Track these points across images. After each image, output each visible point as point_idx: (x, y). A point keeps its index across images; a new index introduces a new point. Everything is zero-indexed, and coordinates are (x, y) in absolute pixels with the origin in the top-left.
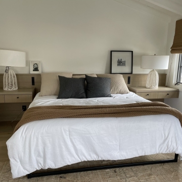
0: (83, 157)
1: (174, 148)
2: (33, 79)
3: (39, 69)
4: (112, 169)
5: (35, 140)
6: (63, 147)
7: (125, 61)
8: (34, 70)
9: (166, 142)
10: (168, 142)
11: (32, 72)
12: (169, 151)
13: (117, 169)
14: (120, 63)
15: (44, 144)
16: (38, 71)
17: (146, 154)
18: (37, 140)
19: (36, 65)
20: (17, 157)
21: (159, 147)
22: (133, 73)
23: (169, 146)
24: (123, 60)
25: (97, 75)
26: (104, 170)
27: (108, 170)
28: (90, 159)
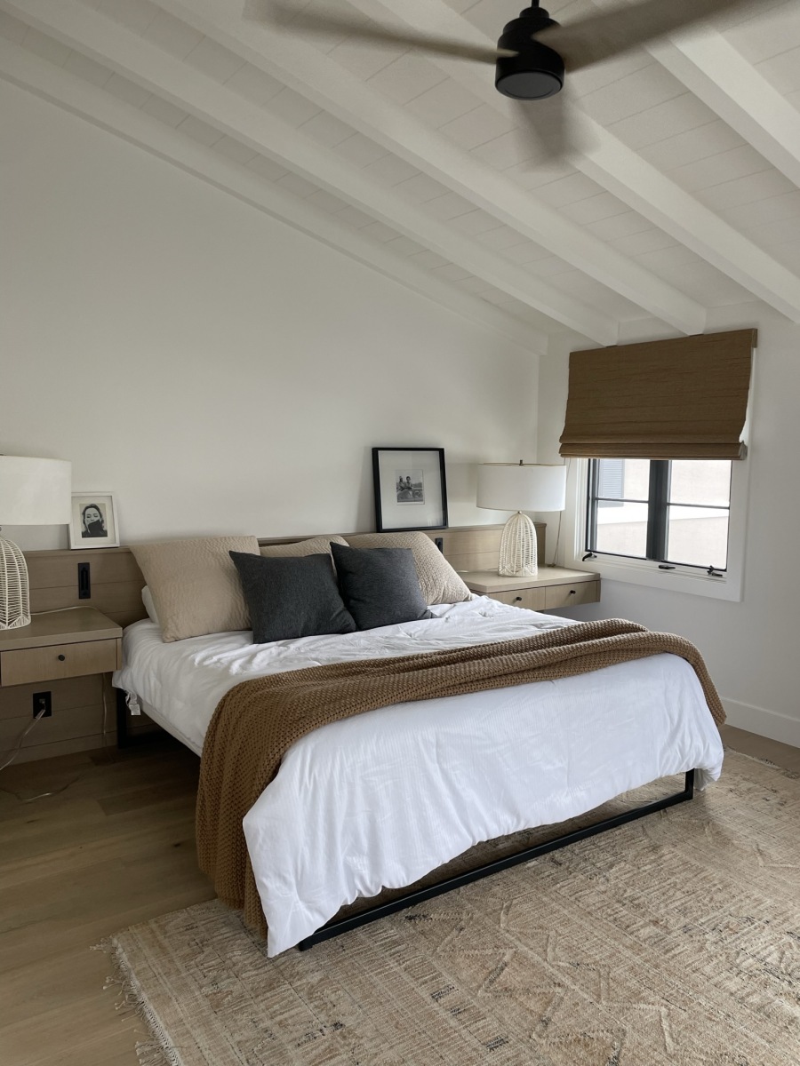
0: (481, 830)
1: (698, 754)
2: (84, 571)
3: (107, 526)
4: (541, 858)
5: (346, 791)
6: (427, 801)
7: (420, 485)
8: (85, 535)
9: (678, 740)
10: (683, 736)
11: (78, 542)
12: (688, 765)
13: (557, 854)
14: (408, 491)
15: (373, 802)
16: (104, 534)
17: (634, 786)
18: (352, 794)
19: (92, 511)
20: (291, 869)
21: (662, 757)
22: (451, 524)
23: (687, 749)
24: (413, 482)
25: (344, 536)
26: (520, 867)
27: (532, 863)
28: (495, 833)
